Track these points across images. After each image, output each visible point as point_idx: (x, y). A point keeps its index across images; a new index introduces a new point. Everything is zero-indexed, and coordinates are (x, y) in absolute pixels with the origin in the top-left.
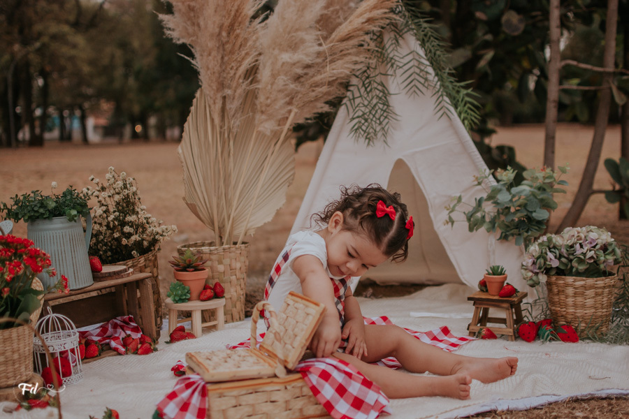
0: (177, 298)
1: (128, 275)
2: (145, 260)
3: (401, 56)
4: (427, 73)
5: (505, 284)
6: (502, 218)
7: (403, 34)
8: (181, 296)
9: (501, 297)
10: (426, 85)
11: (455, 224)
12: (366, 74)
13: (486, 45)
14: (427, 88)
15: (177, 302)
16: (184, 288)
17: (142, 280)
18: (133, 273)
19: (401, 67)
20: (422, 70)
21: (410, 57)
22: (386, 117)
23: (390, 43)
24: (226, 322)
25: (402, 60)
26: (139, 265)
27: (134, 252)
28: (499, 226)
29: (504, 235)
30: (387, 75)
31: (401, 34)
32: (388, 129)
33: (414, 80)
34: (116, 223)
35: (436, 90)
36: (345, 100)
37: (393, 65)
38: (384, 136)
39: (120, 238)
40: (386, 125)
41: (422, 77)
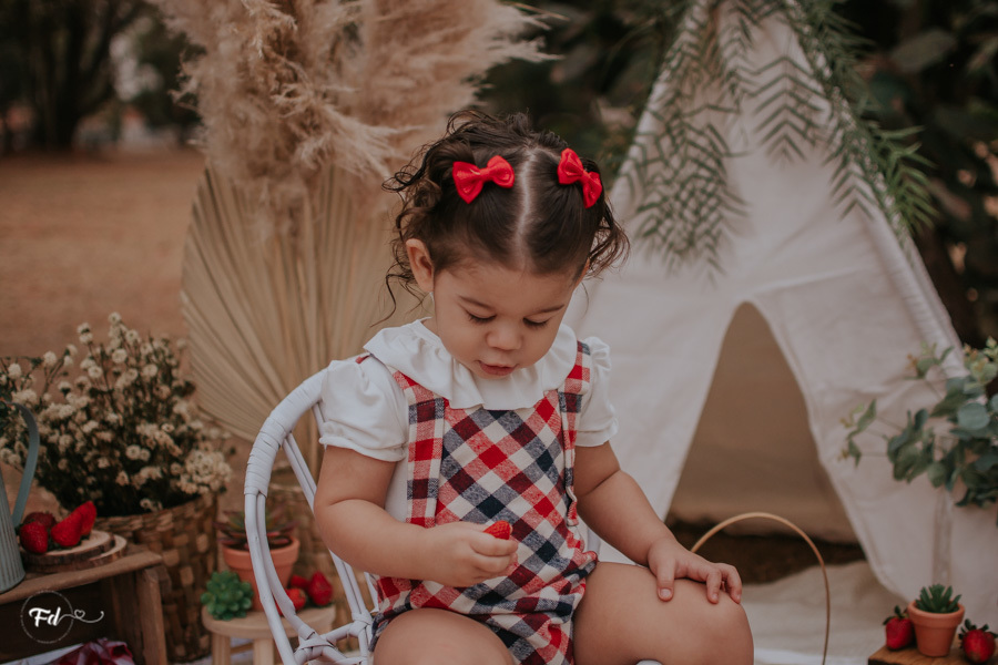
0: (222, 608)
2: (175, 519)
3: (754, 69)
4: (815, 109)
6: (971, 458)
7: (762, 17)
8: (229, 604)
10: (810, 133)
11: (863, 459)
12: (673, 109)
14: (813, 142)
15: (221, 617)
16: (238, 588)
18: (125, 552)
19: (753, 95)
20: (801, 102)
21: (778, 70)
22: (712, 209)
23: (729, 37)
25: (754, 79)
26: (159, 529)
27: (146, 502)
28: (963, 476)
29: (972, 495)
30: (727, 111)
31: (755, 17)
32: (720, 232)
33: (785, 122)
34: (107, 436)
35: (834, 149)
36: (627, 167)
37: (733, 88)
38: (711, 248)
39: (112, 471)
40: (713, 225)
41: (802, 117)
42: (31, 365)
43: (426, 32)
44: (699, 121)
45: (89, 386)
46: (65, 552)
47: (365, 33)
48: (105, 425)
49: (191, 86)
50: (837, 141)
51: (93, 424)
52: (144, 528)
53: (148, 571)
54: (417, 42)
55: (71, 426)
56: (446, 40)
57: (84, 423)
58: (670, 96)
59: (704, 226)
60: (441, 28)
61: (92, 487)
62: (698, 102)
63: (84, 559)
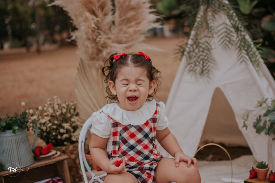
1: (55, 158)
2: (74, 147)
3: (216, 26)
4: (233, 36)
5: (268, 174)
10: (231, 42)
11: (248, 128)
12: (196, 38)
14: (232, 44)
18: (60, 155)
19: (216, 33)
20: (228, 34)
21: (222, 26)
22: (207, 63)
25: (216, 29)
27: (65, 143)
30: (210, 37)
31: (216, 12)
32: (210, 69)
33: (225, 40)
34: (55, 127)
35: (237, 46)
36: (186, 53)
37: (211, 31)
38: (208, 73)
39: (56, 135)
40: (208, 67)
41: (229, 38)
42: (36, 110)
43: (131, 22)
44: (202, 41)
45: (50, 114)
46: (44, 156)
47: (116, 23)
48: (54, 124)
49: (73, 38)
50: (238, 44)
51: (50, 124)
52: (66, 149)
53: (65, 160)
54: (129, 25)
55: (46, 125)
56: (137, 24)
57: (49, 124)
58: (195, 34)
59: (205, 68)
60: (135, 21)
61: (53, 139)
62: (202, 36)
63: (49, 158)
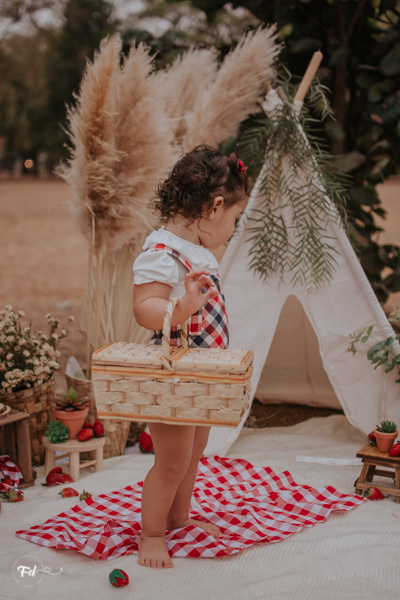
0: (55, 439)
1: (5, 416)
5: (395, 443)
8: (60, 436)
9: (391, 455)
13: (381, 152)
15: (54, 442)
16: (63, 428)
17: (20, 421)
18: (11, 413)
23: (289, 174)
24: (105, 458)
53: (25, 422)
